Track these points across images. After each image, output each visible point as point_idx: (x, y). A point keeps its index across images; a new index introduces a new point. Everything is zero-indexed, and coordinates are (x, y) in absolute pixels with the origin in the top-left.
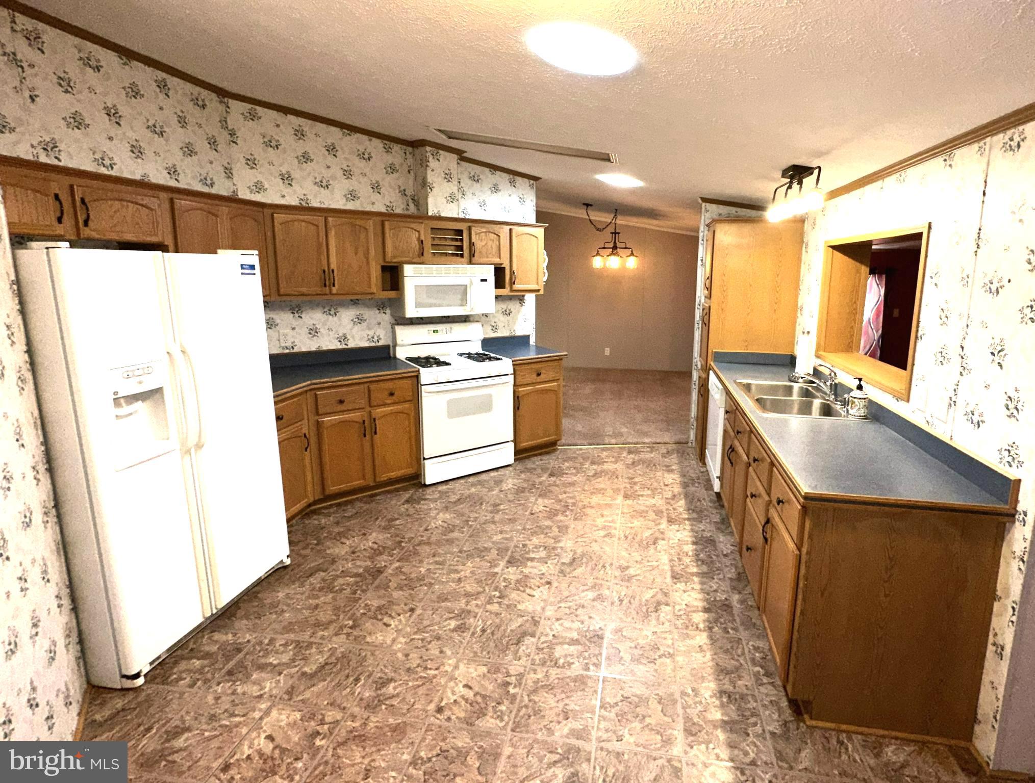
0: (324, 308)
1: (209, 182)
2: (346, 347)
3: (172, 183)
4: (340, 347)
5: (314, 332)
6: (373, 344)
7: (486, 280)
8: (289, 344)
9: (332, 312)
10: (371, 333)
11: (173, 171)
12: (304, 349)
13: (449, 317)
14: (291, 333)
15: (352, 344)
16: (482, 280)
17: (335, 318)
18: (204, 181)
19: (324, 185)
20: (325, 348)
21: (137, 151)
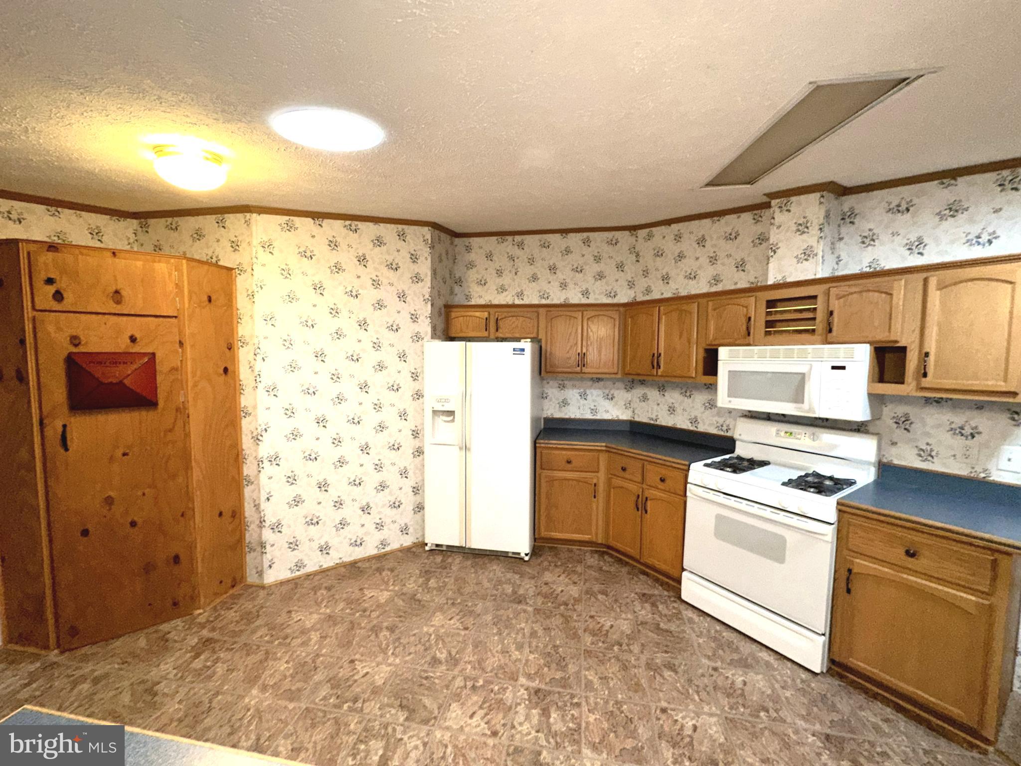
0: (682, 389)
1: (612, 294)
2: (695, 429)
3: (584, 301)
4: (691, 428)
5: (672, 410)
6: (722, 433)
7: (843, 368)
8: (654, 418)
9: (688, 394)
10: (721, 420)
11: (586, 293)
12: (664, 424)
13: (827, 420)
14: (655, 407)
15: (702, 428)
16: (834, 368)
17: (690, 400)
18: (609, 295)
19: (692, 276)
20: (678, 426)
21: (564, 286)
